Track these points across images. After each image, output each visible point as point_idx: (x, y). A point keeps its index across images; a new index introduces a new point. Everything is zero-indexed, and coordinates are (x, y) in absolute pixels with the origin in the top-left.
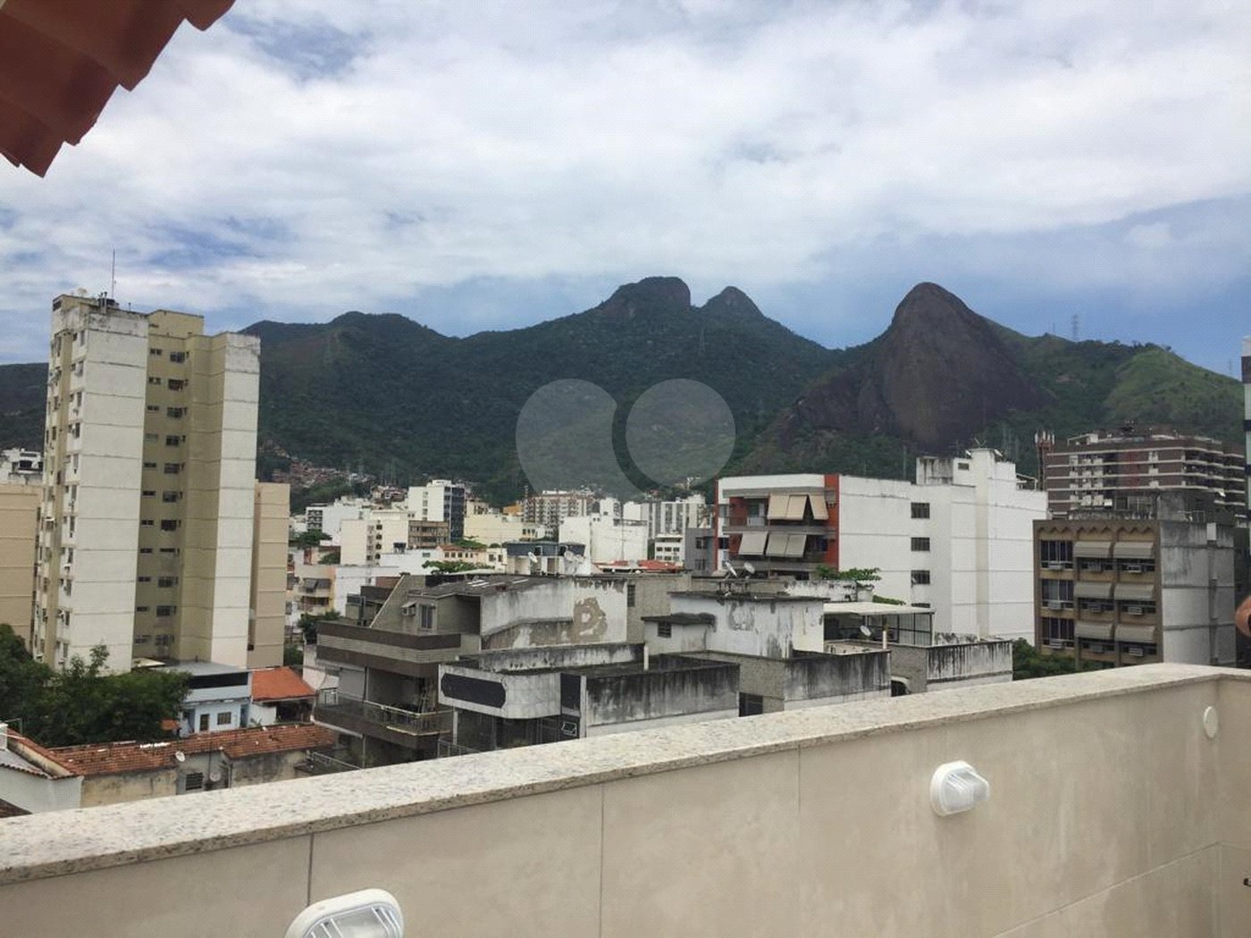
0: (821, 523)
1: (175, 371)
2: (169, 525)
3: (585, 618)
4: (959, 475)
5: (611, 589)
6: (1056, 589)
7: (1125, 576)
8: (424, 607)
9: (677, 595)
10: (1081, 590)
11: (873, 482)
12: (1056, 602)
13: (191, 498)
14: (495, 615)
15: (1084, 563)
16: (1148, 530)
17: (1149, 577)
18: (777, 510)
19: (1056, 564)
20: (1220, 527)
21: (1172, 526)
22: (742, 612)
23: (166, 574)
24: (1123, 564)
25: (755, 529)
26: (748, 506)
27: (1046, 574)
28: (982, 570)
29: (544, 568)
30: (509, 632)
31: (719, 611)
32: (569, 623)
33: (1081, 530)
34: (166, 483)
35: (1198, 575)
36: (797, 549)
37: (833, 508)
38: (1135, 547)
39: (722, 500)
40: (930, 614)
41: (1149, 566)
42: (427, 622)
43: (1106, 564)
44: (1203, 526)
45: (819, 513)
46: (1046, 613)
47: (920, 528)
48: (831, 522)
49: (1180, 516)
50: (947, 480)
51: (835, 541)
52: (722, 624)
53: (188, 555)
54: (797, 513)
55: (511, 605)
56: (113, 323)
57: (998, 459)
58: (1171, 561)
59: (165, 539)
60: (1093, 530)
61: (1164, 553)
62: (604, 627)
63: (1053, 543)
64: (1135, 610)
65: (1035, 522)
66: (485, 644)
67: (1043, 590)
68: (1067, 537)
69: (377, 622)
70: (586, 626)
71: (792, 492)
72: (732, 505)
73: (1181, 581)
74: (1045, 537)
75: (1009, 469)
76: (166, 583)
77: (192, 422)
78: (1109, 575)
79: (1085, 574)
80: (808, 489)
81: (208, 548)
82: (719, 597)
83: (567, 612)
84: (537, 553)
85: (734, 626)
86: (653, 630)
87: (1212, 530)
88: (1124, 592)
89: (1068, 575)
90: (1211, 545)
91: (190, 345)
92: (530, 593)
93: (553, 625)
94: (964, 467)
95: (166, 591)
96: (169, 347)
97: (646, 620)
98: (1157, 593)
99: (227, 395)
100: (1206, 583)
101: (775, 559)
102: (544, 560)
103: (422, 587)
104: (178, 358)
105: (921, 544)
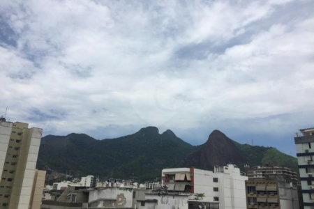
0: (189, 181)
1: (18, 138)
2: (10, 180)
3: (120, 199)
4: (225, 171)
5: (128, 191)
6: (252, 200)
7: (270, 196)
8: (73, 195)
9: (147, 194)
10: (259, 200)
11: (203, 171)
12: (252, 203)
13: (17, 172)
14: (93, 197)
15: (259, 192)
16: (275, 183)
17: (276, 196)
18: (177, 178)
19: (252, 193)
20: (293, 184)
21: (281, 182)
22: (165, 198)
23: (7, 194)
24: (269, 192)
25: (172, 183)
26: (170, 177)
27: (249, 196)
28: (232, 197)
29: (110, 185)
30: (97, 202)
31: (158, 198)
32: (115, 201)
33: (257, 183)
34: (11, 168)
35: (288, 197)
36: (183, 189)
37: (192, 177)
38: (272, 188)
39: (163, 175)
40: (218, 203)
41: (276, 193)
42: (73, 200)
43: (265, 192)
44: (289, 183)
45: (189, 179)
46: (250, 207)
47: (215, 185)
48: (192, 181)
49: (283, 180)
50: (222, 172)
51: (193, 187)
52: (159, 202)
53: (14, 188)
54: (183, 178)
55: (98, 194)
56: (3, 123)
57: (235, 167)
58: (281, 192)
59: (8, 184)
60: (261, 183)
61: (279, 189)
62: (125, 202)
63: (250, 187)
64: (273, 206)
65: (246, 181)
66: (89, 206)
67: (249, 200)
68: (254, 185)
69: (59, 199)
70: (120, 202)
71: (182, 173)
72: (166, 177)
73: (284, 198)
74: (248, 185)
75: (238, 170)
76: (6, 196)
77: (21, 151)
78: (265, 196)
79: (260, 196)
80: (186, 172)
81: (20, 186)
82: (159, 195)
83: (114, 197)
84: (108, 181)
85: (163, 203)
86: (140, 204)
87: (291, 184)
88: (270, 200)
89: (255, 196)
90: (291, 188)
91: (23, 131)
92: (104, 191)
93: (110, 201)
94: (227, 169)
95: (6, 199)
96: (17, 131)
97: (138, 201)
98: (279, 201)
99: (31, 144)
100: (291, 198)
101: (176, 191)
102: (110, 184)
103: (73, 190)
104: (20, 134)
105: (216, 189)
